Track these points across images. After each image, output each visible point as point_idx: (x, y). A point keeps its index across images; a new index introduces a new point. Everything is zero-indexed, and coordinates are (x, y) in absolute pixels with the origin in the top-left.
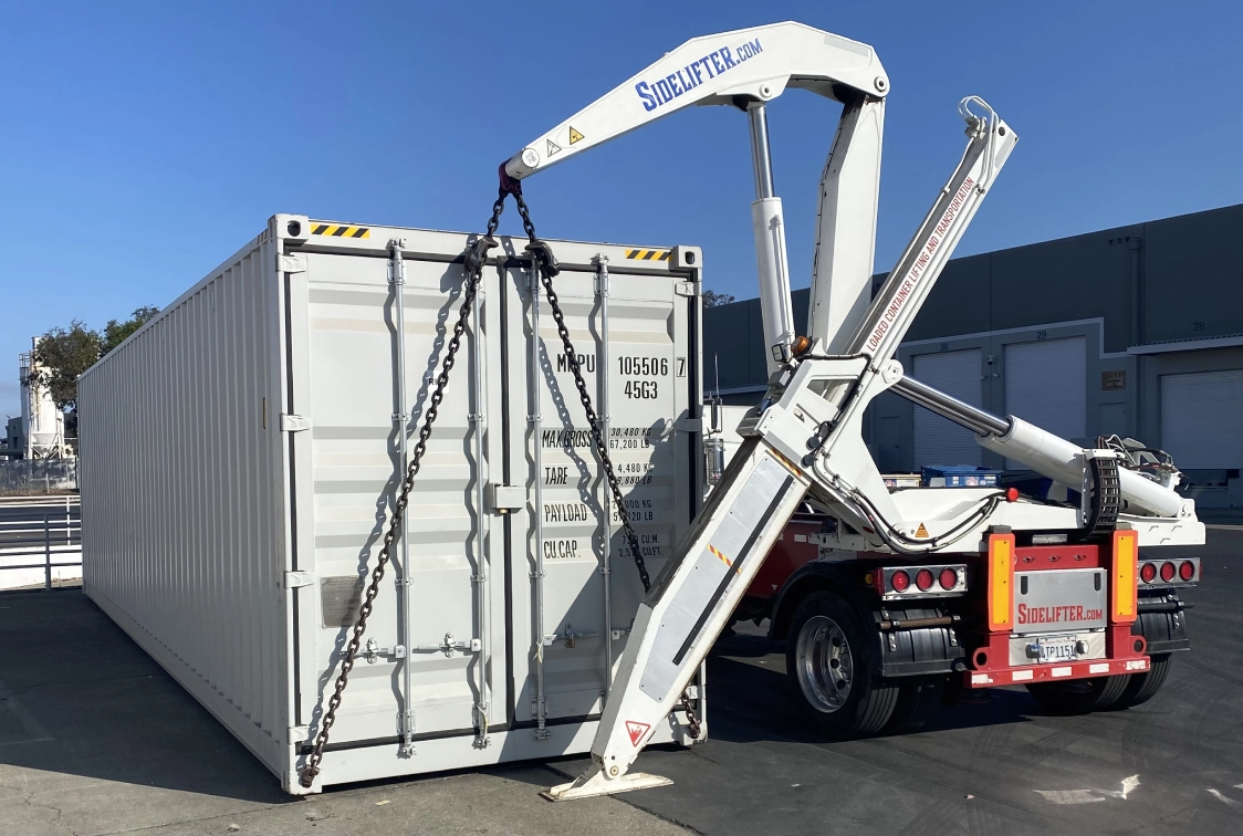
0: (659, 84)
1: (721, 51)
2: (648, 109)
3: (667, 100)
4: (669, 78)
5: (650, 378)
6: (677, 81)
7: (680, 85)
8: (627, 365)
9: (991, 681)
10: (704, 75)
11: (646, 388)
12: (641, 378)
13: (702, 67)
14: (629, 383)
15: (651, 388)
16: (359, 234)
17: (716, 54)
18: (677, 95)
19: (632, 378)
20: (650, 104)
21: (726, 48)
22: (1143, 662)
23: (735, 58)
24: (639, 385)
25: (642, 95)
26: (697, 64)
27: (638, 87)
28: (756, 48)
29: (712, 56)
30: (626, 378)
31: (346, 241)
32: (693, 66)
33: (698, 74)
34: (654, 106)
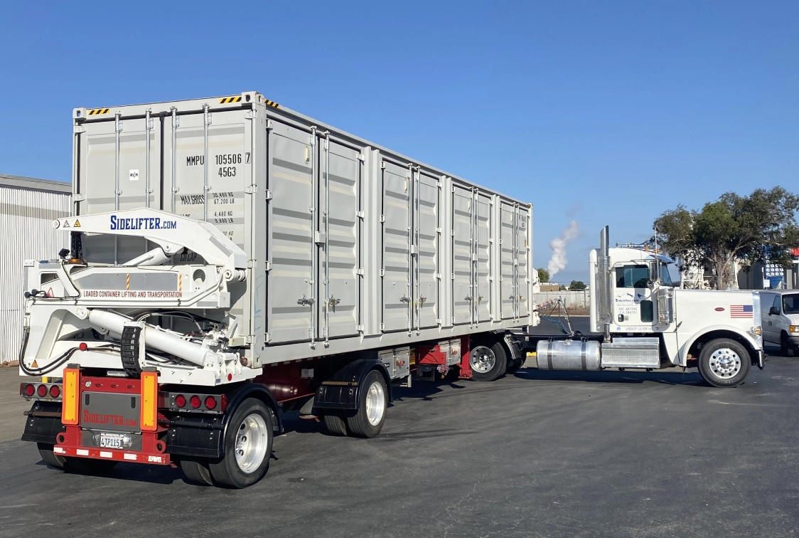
0: (121, 220)
1: (156, 219)
2: (112, 228)
3: (121, 229)
4: (127, 220)
5: (232, 165)
6: (130, 223)
7: (130, 225)
8: (220, 159)
9: (64, 452)
10: (143, 226)
11: (230, 170)
12: (227, 165)
13: (144, 222)
14: (221, 169)
15: (232, 171)
16: (105, 112)
17: (153, 219)
18: (127, 228)
19: (223, 166)
20: (113, 227)
21: (159, 219)
22: (160, 458)
23: (161, 225)
24: (226, 170)
25: (112, 221)
26: (142, 219)
27: (112, 217)
28: (173, 225)
29: (151, 219)
30: (220, 166)
31: (101, 116)
32: (140, 219)
33: (141, 224)
34: (115, 228)
